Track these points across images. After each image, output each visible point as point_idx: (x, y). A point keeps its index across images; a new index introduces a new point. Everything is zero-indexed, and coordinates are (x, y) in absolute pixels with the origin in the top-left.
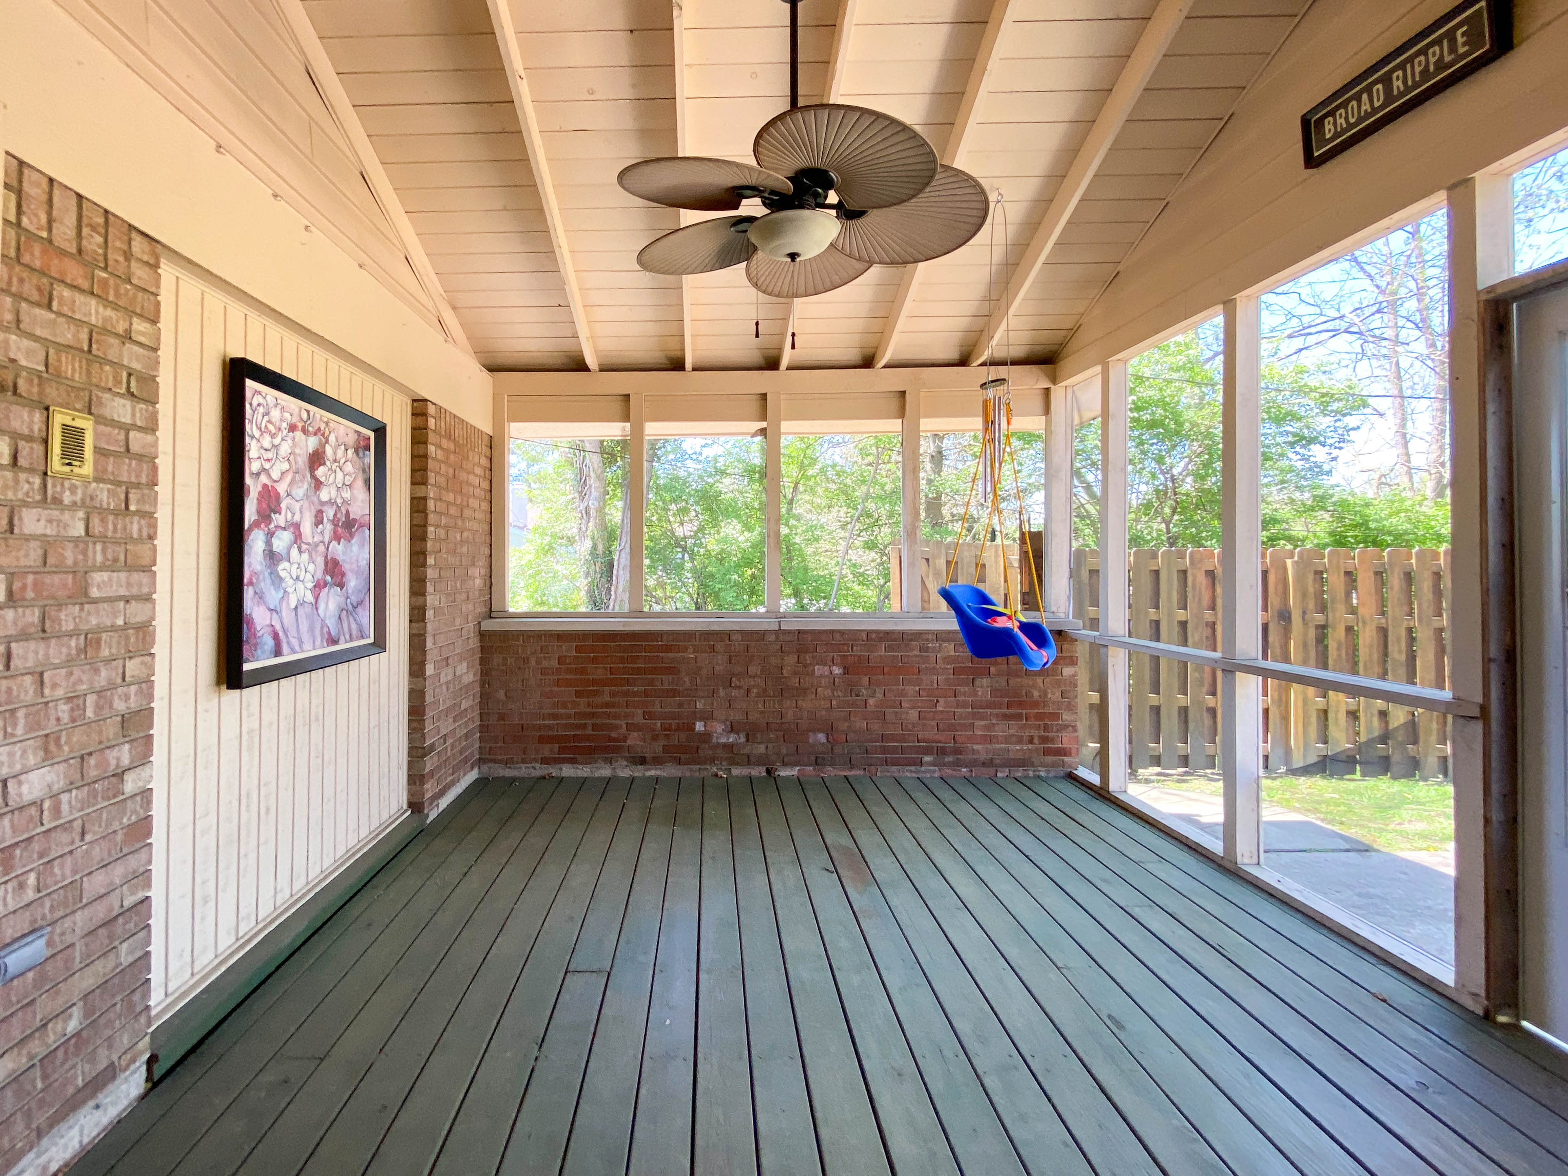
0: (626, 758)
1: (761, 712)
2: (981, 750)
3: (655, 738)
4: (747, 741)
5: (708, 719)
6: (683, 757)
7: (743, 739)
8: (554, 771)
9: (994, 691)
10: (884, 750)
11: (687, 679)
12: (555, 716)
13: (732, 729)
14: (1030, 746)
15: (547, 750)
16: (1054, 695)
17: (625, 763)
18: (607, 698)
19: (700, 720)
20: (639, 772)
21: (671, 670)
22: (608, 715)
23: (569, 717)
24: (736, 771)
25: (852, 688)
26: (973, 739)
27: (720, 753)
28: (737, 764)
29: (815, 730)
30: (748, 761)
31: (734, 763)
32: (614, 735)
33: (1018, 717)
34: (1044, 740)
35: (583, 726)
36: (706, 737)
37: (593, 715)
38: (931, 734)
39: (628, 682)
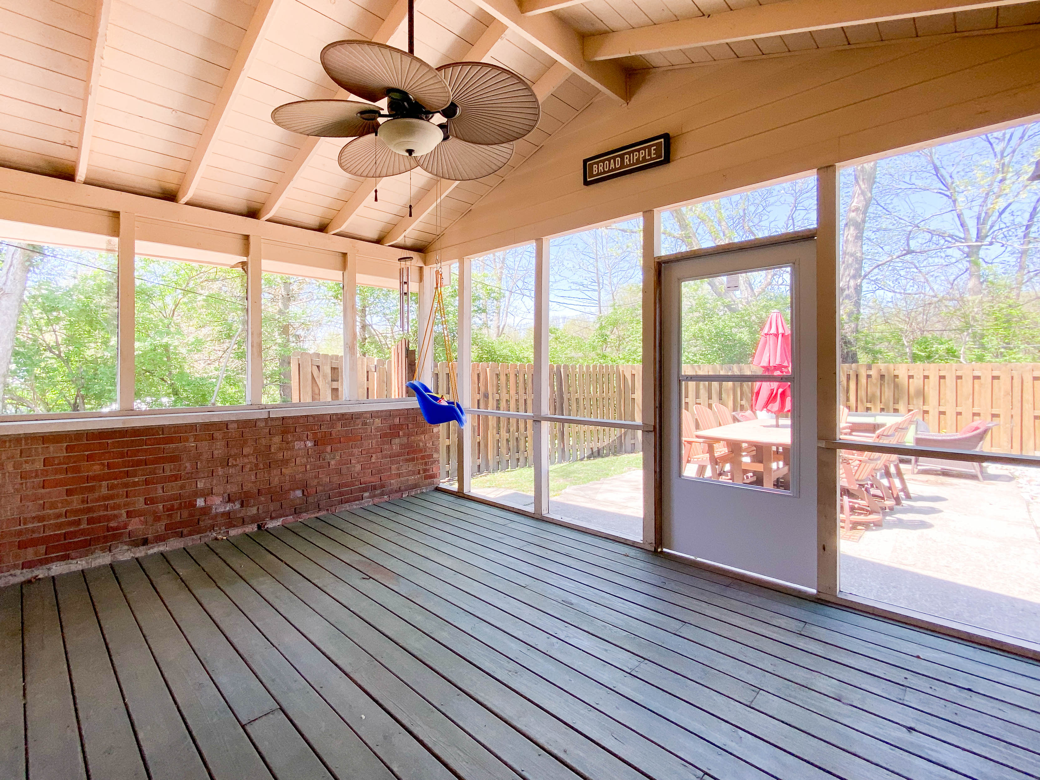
0: (126, 543)
1: (254, 482)
2: (394, 483)
3: (157, 519)
4: (242, 506)
5: (208, 495)
6: (185, 531)
7: (238, 506)
8: (41, 573)
9: (401, 445)
10: (341, 494)
11: (188, 465)
12: (40, 519)
13: (230, 500)
14: (419, 476)
15: (30, 554)
16: (429, 445)
17: (126, 547)
18: (104, 491)
19: (201, 496)
20: (141, 552)
21: (174, 459)
22: (106, 508)
23: (59, 516)
24: (233, 532)
25: (320, 456)
26: (390, 477)
27: (220, 520)
28: (234, 526)
29: (294, 490)
30: (243, 522)
31: (231, 525)
32: (113, 524)
33: (413, 460)
34: (425, 471)
35: (78, 522)
36: (206, 511)
37: (90, 510)
38: (368, 478)
39: (127, 474)
